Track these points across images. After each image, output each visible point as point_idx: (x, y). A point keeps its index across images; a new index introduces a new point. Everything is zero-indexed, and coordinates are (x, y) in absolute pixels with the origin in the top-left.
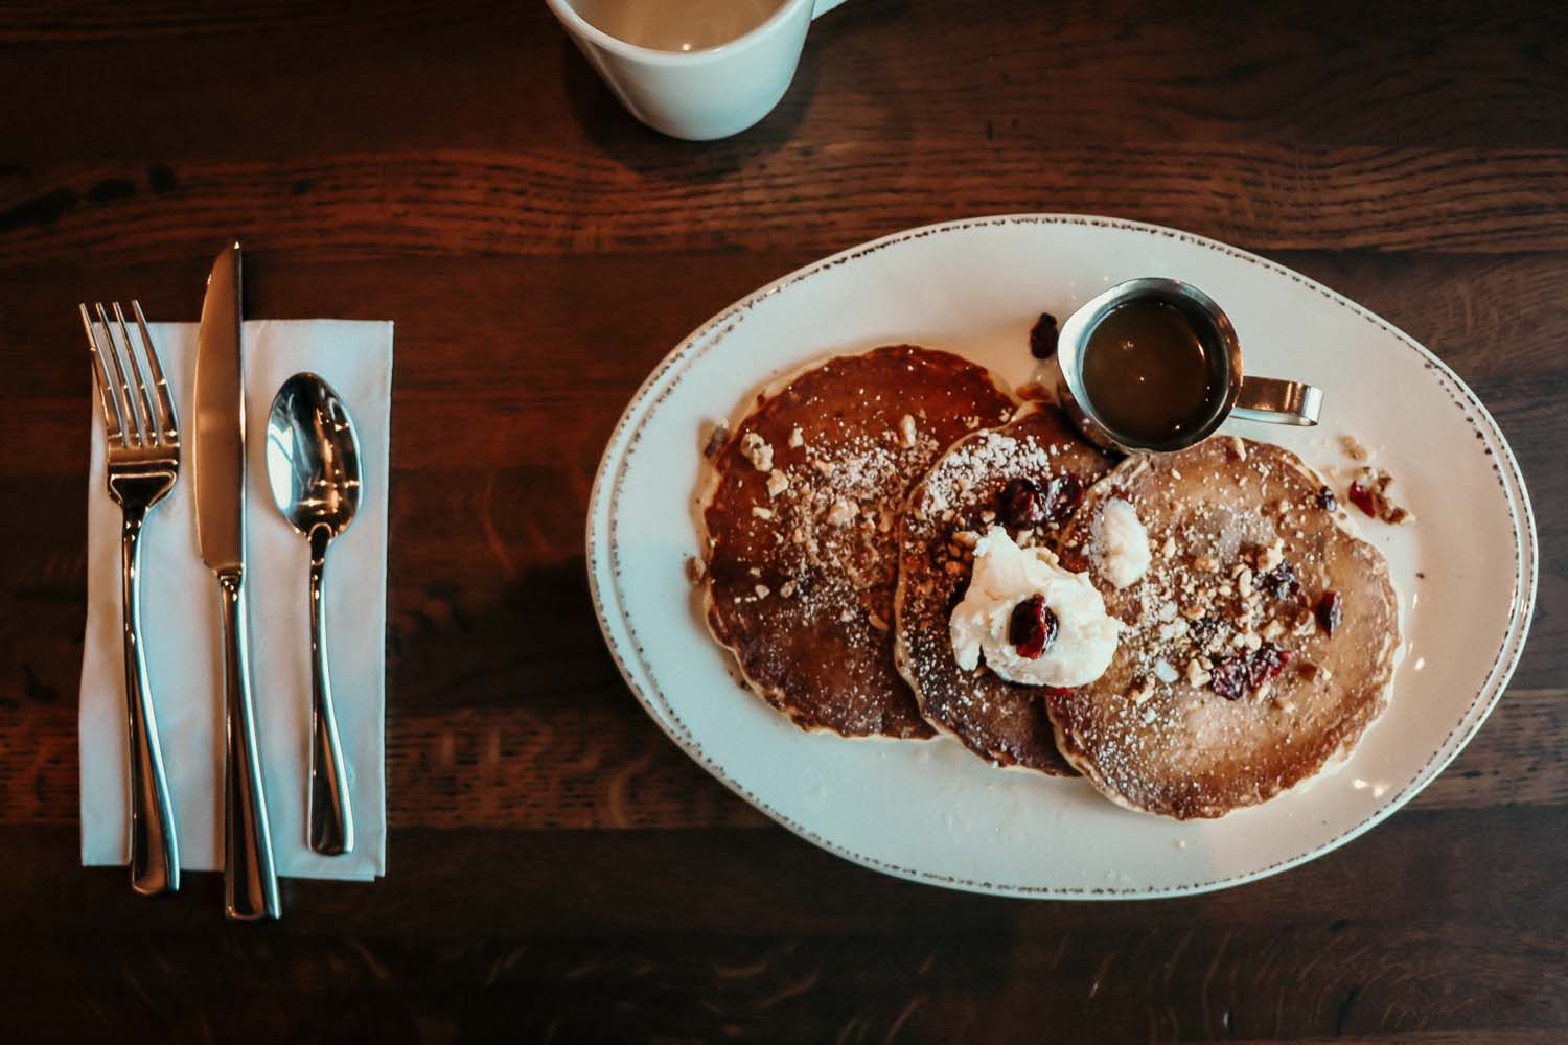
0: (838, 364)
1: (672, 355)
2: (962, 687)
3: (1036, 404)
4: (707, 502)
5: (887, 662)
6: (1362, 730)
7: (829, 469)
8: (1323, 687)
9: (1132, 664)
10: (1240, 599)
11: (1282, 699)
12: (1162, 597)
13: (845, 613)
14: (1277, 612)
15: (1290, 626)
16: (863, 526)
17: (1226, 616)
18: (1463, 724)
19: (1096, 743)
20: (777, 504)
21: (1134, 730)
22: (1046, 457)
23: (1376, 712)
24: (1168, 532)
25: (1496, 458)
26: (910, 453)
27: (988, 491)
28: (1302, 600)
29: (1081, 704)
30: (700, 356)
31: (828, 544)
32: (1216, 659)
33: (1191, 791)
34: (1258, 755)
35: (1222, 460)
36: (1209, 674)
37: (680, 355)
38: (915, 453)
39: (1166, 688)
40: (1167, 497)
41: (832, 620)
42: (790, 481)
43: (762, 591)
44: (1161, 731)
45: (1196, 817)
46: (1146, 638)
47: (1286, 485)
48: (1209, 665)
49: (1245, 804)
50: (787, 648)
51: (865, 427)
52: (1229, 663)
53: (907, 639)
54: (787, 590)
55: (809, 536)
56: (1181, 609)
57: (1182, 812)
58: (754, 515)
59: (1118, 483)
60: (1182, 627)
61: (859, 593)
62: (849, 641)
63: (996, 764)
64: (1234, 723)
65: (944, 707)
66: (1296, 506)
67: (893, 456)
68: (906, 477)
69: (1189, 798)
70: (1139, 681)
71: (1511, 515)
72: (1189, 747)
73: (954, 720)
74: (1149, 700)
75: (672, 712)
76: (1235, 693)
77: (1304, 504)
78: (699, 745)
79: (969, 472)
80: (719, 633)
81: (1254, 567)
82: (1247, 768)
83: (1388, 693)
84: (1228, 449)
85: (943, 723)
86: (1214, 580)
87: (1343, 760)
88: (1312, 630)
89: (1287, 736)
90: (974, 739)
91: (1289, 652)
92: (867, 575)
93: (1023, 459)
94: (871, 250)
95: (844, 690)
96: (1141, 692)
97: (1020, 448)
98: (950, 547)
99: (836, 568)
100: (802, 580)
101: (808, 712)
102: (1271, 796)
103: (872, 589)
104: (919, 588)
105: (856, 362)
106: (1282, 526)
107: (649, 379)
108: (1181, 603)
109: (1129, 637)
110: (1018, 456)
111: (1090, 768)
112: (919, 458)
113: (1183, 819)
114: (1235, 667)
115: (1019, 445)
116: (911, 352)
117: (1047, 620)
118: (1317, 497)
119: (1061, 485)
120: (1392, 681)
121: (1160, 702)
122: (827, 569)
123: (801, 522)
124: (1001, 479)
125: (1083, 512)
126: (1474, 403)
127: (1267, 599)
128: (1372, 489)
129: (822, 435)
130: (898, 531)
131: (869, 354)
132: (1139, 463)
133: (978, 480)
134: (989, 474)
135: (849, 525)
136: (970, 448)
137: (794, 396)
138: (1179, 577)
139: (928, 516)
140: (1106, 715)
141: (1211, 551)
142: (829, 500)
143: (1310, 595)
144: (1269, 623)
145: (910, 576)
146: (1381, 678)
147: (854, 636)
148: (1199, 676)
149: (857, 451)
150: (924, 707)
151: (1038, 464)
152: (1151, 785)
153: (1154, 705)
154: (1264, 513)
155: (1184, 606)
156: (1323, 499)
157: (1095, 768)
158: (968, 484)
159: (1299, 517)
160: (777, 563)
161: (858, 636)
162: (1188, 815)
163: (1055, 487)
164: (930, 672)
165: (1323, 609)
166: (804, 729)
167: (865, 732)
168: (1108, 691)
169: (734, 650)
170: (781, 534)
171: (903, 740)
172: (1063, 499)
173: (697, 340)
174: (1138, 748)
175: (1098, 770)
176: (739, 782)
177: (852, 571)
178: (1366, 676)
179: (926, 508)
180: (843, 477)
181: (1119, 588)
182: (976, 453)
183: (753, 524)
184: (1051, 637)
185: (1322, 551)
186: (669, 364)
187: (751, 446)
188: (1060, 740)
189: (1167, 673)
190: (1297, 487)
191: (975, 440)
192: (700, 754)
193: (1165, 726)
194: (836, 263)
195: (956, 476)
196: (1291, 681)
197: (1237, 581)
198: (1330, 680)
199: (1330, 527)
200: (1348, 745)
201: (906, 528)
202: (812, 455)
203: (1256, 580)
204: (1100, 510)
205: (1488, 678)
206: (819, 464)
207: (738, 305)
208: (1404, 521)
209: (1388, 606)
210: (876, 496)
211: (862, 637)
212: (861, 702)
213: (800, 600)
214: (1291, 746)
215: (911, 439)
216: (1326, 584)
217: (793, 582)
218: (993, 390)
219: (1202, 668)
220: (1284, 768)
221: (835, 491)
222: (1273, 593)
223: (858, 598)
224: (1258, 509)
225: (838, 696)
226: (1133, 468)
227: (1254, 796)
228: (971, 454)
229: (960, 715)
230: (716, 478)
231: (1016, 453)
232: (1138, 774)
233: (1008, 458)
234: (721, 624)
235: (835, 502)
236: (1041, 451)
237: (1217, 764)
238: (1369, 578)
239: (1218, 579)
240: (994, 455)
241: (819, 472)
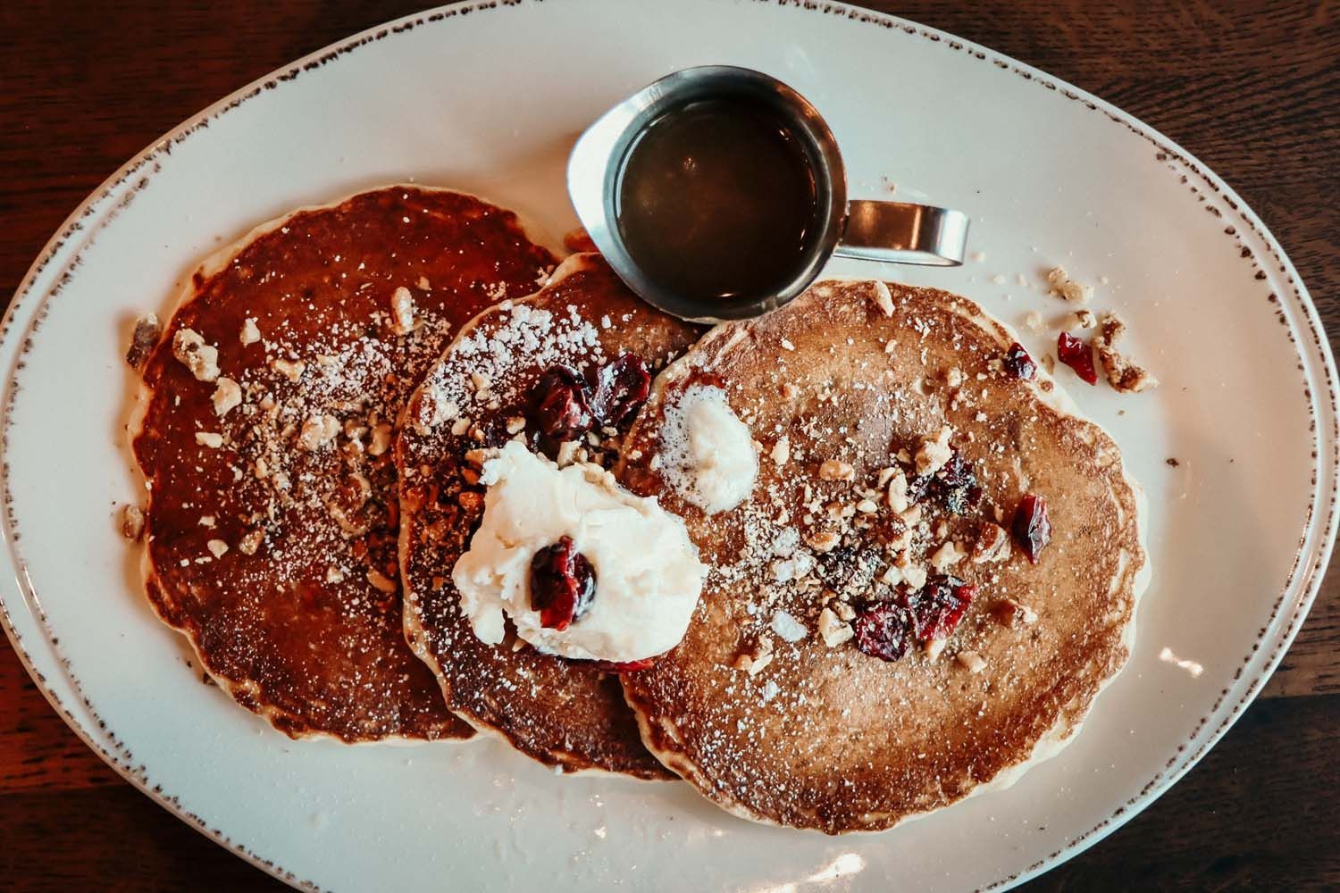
0: (303, 222)
1: (65, 227)
2: (499, 665)
3: (583, 258)
4: (135, 428)
5: (395, 636)
6: (1091, 692)
7: (295, 371)
8: (1028, 633)
9: (737, 619)
10: (891, 517)
11: (966, 655)
12: (775, 522)
13: (330, 571)
14: (952, 531)
15: (970, 549)
16: (347, 449)
17: (871, 542)
18: (1242, 677)
19: (696, 733)
20: (231, 426)
21: (748, 711)
22: (595, 333)
23: (1111, 665)
24: (779, 428)
25: (1272, 284)
26: (410, 341)
27: (517, 387)
28: (989, 511)
29: (668, 680)
30: (104, 225)
31: (302, 477)
32: (860, 604)
33: (842, 793)
34: (938, 737)
35: (860, 317)
36: (850, 627)
37: (77, 227)
38: (418, 340)
39: (792, 651)
40: (775, 379)
41: (316, 581)
42: (244, 391)
43: (218, 548)
44: (788, 711)
45: (851, 828)
46: (756, 581)
47: (957, 348)
48: (850, 614)
49: (923, 807)
50: (259, 623)
51: (345, 309)
52: (878, 610)
53: (417, 603)
54: (249, 545)
55: (277, 468)
56: (804, 536)
57: (831, 822)
58: (200, 444)
59: (700, 364)
60: (805, 562)
61: (351, 542)
62: (344, 610)
63: (559, 769)
64: (899, 693)
65: (477, 695)
66: (973, 376)
67: (387, 347)
68: (406, 374)
69: (839, 803)
70: (750, 642)
71: (1301, 367)
72: (834, 731)
73: (492, 711)
74: (767, 668)
75: (102, 725)
76: (894, 652)
77: (987, 372)
78: (143, 768)
79: (487, 362)
80: (164, 611)
81: (911, 469)
82: (922, 756)
83: (1129, 636)
84: (869, 301)
85: (479, 716)
86: (852, 492)
87: (1063, 737)
88: (1005, 553)
89: (979, 706)
90: (525, 736)
91: (972, 588)
92: (359, 517)
93: (562, 339)
94: (333, 56)
95: (341, 679)
96: (753, 660)
97: (558, 323)
98: (464, 471)
99: (317, 509)
100: (272, 528)
101: (294, 712)
102: (961, 794)
103: (367, 535)
104: (426, 531)
105: (327, 217)
106: (955, 407)
107: (36, 264)
108: (804, 528)
109: (729, 581)
110: (557, 335)
111: (691, 768)
112: (425, 347)
113: (834, 833)
114: (889, 615)
115: (556, 320)
116: (406, 197)
117: (577, 574)
118: (1004, 361)
119: (616, 373)
120: (1133, 618)
121: (783, 671)
122: (304, 512)
123: (264, 448)
124: (534, 369)
125: (651, 409)
126: (1234, 207)
127: (936, 513)
128: (1092, 342)
129: (285, 323)
130: (396, 452)
131: (345, 204)
132: (733, 332)
133: (501, 374)
134: (516, 363)
135: (328, 448)
136: (487, 328)
137: (245, 273)
138: (800, 491)
139: (434, 429)
140: (706, 694)
141: (844, 451)
142: (301, 415)
143: (1001, 502)
144: (940, 547)
145: (414, 517)
146: (1116, 616)
147: (349, 602)
148: (834, 631)
149: (335, 344)
150: (451, 696)
151: (585, 345)
152: (782, 788)
153: (776, 676)
154: (928, 390)
155: (808, 530)
156: (1014, 362)
157: (699, 767)
158: (485, 381)
159: (980, 392)
160: (235, 509)
161: (356, 602)
162: (839, 827)
163: (608, 376)
164: (453, 648)
165: (1019, 521)
166: (290, 735)
167: (377, 734)
168: (705, 659)
169: (187, 633)
170: (239, 466)
171: (432, 742)
172: (622, 392)
173: (100, 203)
174: (757, 737)
175: (704, 771)
176: (200, 816)
177: (336, 512)
178: (1091, 614)
179: (427, 419)
180: (319, 381)
181: (711, 511)
182: (496, 335)
183: (200, 455)
184: (585, 597)
185: (1016, 438)
186: (61, 239)
187: (184, 347)
188: (645, 731)
189: (790, 628)
190: (973, 348)
191: (494, 318)
192: (145, 780)
193: (794, 704)
194: (284, 78)
195: (469, 370)
196: (980, 628)
197: (886, 489)
198: (1039, 623)
199: (1027, 403)
200: (1071, 715)
201: (405, 446)
202: (274, 353)
203: (913, 488)
204: (675, 405)
205: (1276, 607)
206: (281, 366)
207: (151, 150)
208: (1141, 385)
209: (1120, 511)
210: (365, 404)
211: (362, 603)
212: (367, 693)
213: (271, 556)
214: (985, 720)
215: (407, 322)
216: (1023, 488)
217: (257, 533)
218: (526, 243)
219: (841, 620)
220: (976, 752)
221: (308, 402)
222: (943, 504)
223: (351, 549)
224: (917, 386)
225: (333, 686)
226: (723, 339)
227: (935, 795)
228: (489, 337)
229: (502, 704)
230: (145, 395)
231: (553, 331)
232: (762, 773)
233: (542, 340)
234: (166, 596)
235: (309, 416)
236: (589, 325)
237: (879, 751)
238: (1089, 471)
239: (857, 489)
240: (522, 337)
241: (283, 378)
